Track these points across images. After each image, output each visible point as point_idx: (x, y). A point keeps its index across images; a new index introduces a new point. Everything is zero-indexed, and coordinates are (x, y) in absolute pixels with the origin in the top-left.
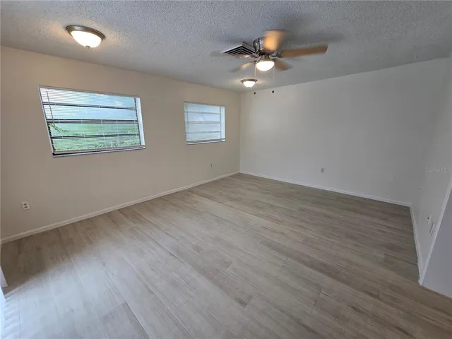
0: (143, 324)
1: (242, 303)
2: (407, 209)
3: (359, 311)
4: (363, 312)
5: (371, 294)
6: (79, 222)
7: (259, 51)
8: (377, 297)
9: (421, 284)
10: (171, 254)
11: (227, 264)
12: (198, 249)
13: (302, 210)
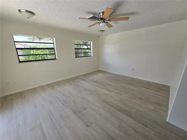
0: (46, 133)
1: (88, 126)
2: (169, 87)
3: (137, 132)
4: (138, 132)
5: (144, 125)
6: (30, 89)
7: (101, 18)
8: (146, 126)
9: (167, 121)
10: (63, 104)
11: (85, 109)
12: (74, 102)
13: (122, 86)
